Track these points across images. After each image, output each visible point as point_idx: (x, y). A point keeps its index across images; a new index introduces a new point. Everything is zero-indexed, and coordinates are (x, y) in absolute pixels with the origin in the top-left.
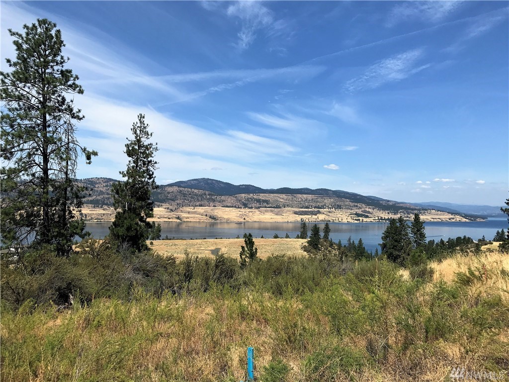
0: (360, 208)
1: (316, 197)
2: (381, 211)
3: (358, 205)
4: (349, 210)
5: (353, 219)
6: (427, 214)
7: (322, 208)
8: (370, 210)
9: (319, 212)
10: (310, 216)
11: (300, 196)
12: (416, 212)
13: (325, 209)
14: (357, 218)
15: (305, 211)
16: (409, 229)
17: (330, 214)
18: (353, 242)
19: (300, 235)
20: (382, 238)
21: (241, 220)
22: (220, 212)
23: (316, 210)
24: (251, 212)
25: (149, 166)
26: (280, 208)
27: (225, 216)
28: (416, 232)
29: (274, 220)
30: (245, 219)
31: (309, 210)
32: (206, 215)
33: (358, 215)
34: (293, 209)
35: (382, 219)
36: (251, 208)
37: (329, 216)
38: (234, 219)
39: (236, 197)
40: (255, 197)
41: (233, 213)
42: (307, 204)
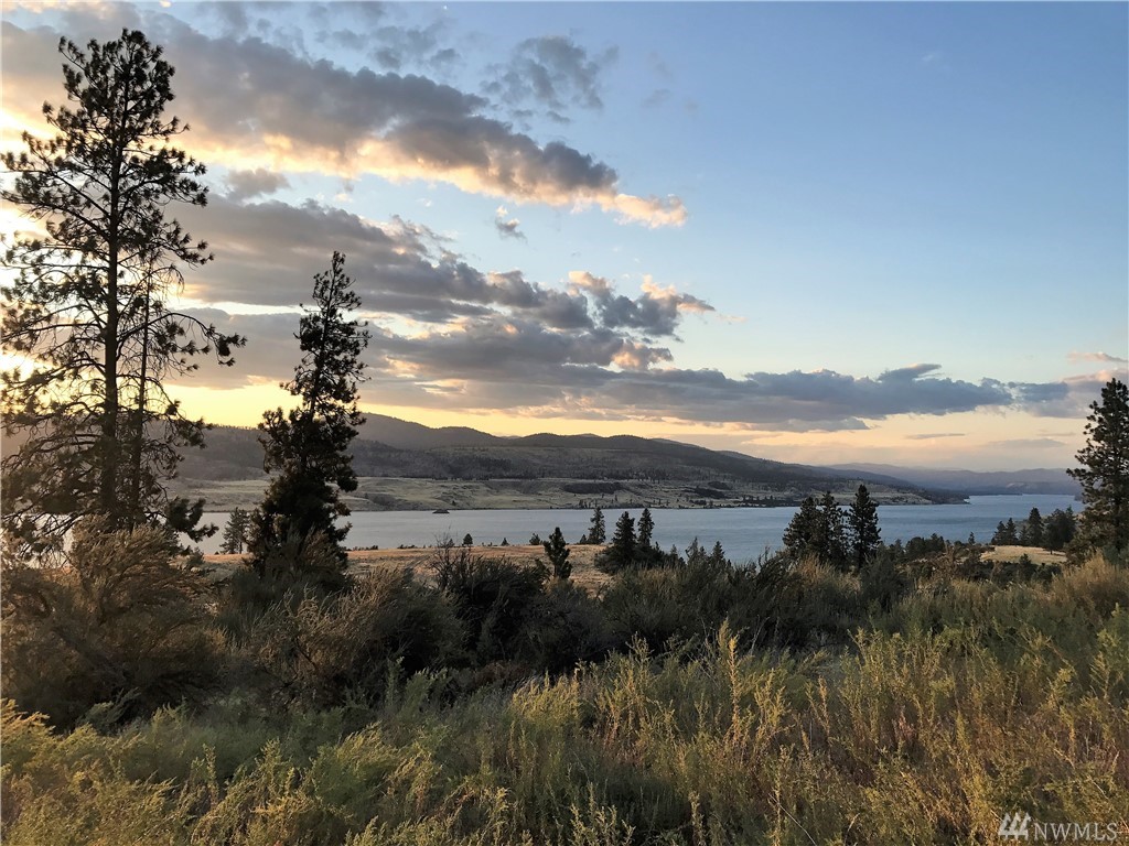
1: (612, 455)
2: (750, 484)
3: (702, 470)
4: (682, 483)
7: (624, 478)
8: (726, 481)
9: (619, 487)
10: (598, 497)
11: (576, 450)
13: (630, 481)
15: (589, 485)
16: (846, 518)
17: (642, 490)
18: (703, 549)
19: (587, 537)
21: (447, 506)
22: (398, 489)
23: (612, 481)
24: (470, 487)
25: (347, 371)
26: (534, 477)
27: (410, 498)
28: (859, 527)
29: (519, 505)
30: (454, 503)
31: (598, 481)
32: (366, 496)
33: (701, 492)
34: (562, 480)
35: (752, 501)
36: (469, 479)
37: (639, 494)
38: (431, 503)
39: (433, 455)
40: (477, 454)
41: (428, 491)
42: (592, 470)
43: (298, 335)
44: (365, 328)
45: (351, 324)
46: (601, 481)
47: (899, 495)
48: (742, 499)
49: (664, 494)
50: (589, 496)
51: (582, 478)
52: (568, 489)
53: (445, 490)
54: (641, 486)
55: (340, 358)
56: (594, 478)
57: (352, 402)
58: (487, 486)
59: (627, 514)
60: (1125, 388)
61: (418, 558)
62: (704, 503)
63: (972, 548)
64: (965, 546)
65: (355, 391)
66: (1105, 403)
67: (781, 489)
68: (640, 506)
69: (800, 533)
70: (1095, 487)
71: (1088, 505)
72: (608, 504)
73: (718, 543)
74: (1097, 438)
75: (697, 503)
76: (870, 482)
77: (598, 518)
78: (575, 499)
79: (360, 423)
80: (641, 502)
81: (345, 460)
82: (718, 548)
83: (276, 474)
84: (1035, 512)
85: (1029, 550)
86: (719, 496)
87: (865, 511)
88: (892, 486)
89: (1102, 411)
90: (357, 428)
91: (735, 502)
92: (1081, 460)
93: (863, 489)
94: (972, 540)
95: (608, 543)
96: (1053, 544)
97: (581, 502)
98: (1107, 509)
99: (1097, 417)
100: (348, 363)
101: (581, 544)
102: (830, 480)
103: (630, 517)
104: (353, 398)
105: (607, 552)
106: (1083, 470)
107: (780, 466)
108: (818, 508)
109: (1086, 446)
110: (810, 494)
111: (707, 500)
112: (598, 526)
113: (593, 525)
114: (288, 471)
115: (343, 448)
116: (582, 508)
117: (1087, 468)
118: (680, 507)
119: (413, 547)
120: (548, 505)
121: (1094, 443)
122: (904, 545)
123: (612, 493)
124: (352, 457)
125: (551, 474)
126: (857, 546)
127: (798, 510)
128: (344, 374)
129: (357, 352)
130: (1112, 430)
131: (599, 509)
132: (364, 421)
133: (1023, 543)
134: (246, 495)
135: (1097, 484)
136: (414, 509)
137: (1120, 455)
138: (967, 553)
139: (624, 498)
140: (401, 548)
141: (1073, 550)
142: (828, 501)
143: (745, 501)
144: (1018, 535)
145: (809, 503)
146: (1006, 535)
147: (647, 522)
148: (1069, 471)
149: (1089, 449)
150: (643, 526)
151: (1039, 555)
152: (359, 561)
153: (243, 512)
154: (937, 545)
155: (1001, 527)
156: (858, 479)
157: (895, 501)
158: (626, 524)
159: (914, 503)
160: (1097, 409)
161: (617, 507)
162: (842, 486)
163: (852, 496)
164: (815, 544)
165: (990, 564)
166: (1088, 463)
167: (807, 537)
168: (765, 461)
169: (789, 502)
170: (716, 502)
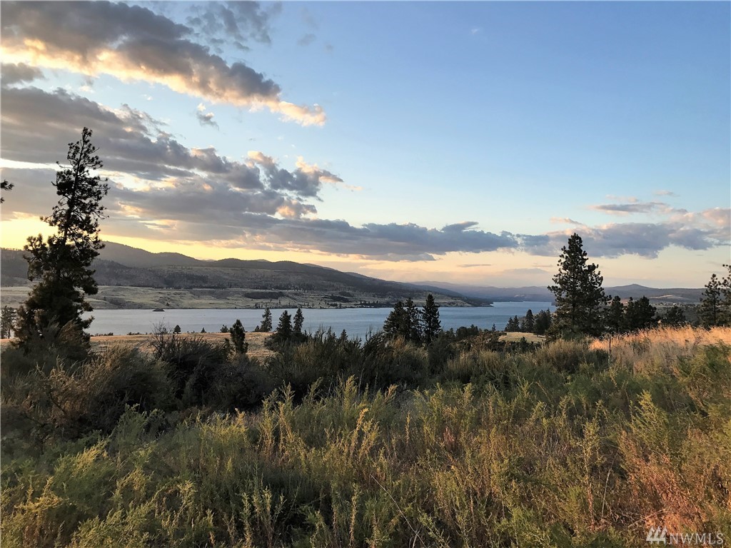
0: (337, 289)
2: (365, 293)
3: (335, 284)
4: (322, 292)
7: (285, 289)
17: (296, 297)
19: (260, 327)
21: (163, 306)
22: (127, 294)
23: (277, 291)
24: (179, 294)
25: (92, 211)
26: (225, 288)
27: (137, 301)
28: (428, 320)
29: (214, 306)
30: (168, 305)
31: (268, 291)
32: (105, 299)
33: (335, 298)
34: (243, 290)
35: (365, 304)
36: (179, 288)
37: (295, 299)
38: (151, 304)
39: (154, 271)
40: (185, 271)
41: (149, 296)
42: (264, 283)
43: (56, 184)
44: (105, 183)
45: (95, 178)
46: (270, 291)
47: (453, 301)
48: (359, 303)
49: (311, 300)
50: (262, 300)
51: (257, 289)
52: (248, 295)
53: (161, 295)
54: (296, 294)
55: (87, 201)
56: (266, 289)
57: (95, 233)
58: (191, 293)
59: (286, 312)
60: (580, 239)
61: (142, 342)
62: (336, 305)
63: (493, 334)
64: (490, 332)
65: (96, 226)
66: (569, 248)
67: (383, 296)
68: (296, 307)
69: (394, 323)
70: (562, 297)
71: (558, 307)
72: (274, 306)
73: (344, 330)
74: (565, 269)
75: (332, 305)
76: (436, 293)
77: (267, 315)
78: (252, 302)
79: (101, 248)
80: (296, 304)
81: (89, 273)
82: (344, 334)
83: (36, 282)
84: (530, 311)
85: (526, 334)
86: (346, 301)
87: (431, 310)
88: (449, 296)
89: (568, 252)
90: (99, 251)
91: (355, 305)
92: (556, 281)
93: (430, 297)
94: (494, 329)
95: (274, 331)
96: (539, 331)
97: (256, 304)
98: (568, 310)
99: (565, 255)
100: (93, 206)
101: (256, 331)
102: (413, 292)
103: (289, 314)
104: (95, 231)
105: (272, 337)
106: (557, 287)
107: (383, 282)
108: (405, 308)
109: (559, 272)
110: (400, 300)
111: (338, 303)
112: (267, 320)
113: (264, 319)
114: (47, 279)
115: (88, 265)
116: (257, 308)
117: (559, 286)
118: (321, 308)
119: (138, 334)
120: (234, 306)
121: (563, 271)
122: (455, 331)
123: (277, 299)
124: (94, 271)
125: (236, 285)
126: (426, 332)
127: (393, 310)
128: (89, 213)
129: (99, 199)
130: (573, 263)
131: (268, 309)
132: (103, 246)
133: (523, 330)
134: (14, 297)
135: (564, 295)
136: (139, 308)
137: (576, 278)
138: (491, 336)
139: (284, 302)
140: (130, 334)
141: (551, 334)
142: (410, 304)
143: (361, 304)
144: (520, 326)
145: (399, 305)
146: (513, 326)
147: (299, 317)
148: (549, 287)
149: (560, 275)
150: (297, 320)
151: (530, 337)
152: (99, 343)
153: (11, 309)
154: (474, 331)
155: (511, 321)
156: (429, 291)
157: (450, 304)
158: (286, 319)
159: (461, 306)
160: (565, 251)
161: (280, 308)
162: (419, 295)
163: (424, 302)
164: (402, 330)
165: (503, 343)
166: (560, 283)
167: (398, 327)
168: (374, 280)
169: (388, 305)
170: (344, 304)
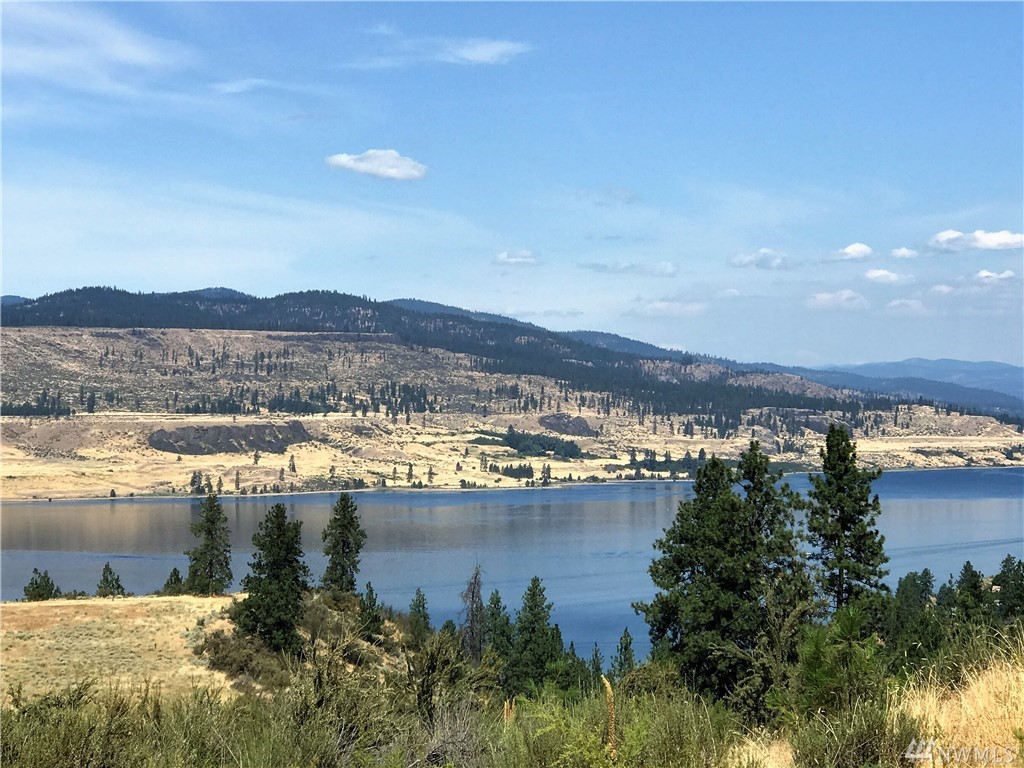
0: (532, 403)
1: (281, 345)
2: (649, 420)
3: (523, 384)
4: (470, 418)
5: (494, 469)
6: (890, 427)
7: (313, 410)
8: (587, 414)
9: (299, 434)
10: (244, 460)
11: (185, 336)
12: (834, 417)
13: (332, 417)
14: (516, 464)
15: (218, 429)
16: (800, 515)
17: (362, 443)
18: (496, 600)
19: (185, 574)
20: (654, 572)
26: (66, 412)
31: (243, 420)
33: (523, 443)
34: (142, 418)
42: (224, 388)
46: (251, 420)
50: (220, 460)
52: (160, 441)
56: (236, 409)
125: (113, 400)
